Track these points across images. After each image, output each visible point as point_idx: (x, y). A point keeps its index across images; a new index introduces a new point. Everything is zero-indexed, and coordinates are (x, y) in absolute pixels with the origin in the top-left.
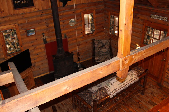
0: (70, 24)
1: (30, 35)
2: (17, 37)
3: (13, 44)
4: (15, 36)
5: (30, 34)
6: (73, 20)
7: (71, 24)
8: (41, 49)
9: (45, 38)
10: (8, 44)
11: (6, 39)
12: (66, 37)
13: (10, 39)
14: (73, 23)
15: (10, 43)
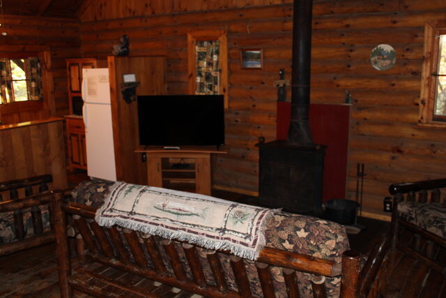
0: (373, 59)
1: (249, 66)
2: (217, 62)
3: (208, 77)
4: (215, 58)
5: (249, 62)
6: (387, 48)
7: (376, 63)
8: (269, 117)
9: (281, 85)
10: (200, 75)
11: (198, 63)
12: (347, 102)
13: (205, 63)
14: (384, 59)
15: (203, 74)
